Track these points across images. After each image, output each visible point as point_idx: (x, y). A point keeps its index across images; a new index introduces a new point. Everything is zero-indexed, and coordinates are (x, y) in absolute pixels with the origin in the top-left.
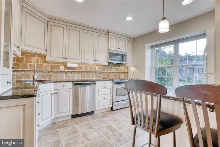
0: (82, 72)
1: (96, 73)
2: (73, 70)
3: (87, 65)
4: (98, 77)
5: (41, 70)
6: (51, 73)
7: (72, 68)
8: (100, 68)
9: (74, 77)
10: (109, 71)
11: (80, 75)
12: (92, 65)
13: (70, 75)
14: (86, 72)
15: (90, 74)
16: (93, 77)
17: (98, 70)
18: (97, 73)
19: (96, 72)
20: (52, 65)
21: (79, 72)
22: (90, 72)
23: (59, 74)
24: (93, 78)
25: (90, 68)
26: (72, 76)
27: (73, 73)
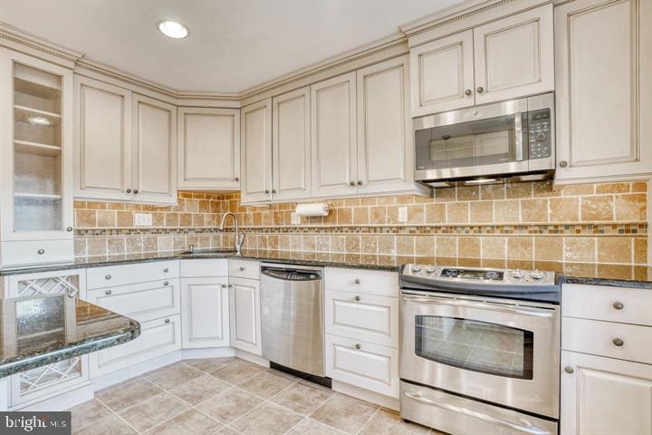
0: (350, 228)
1: (402, 232)
2: (323, 225)
3: (362, 204)
4: (409, 249)
5: (259, 227)
6: (276, 233)
7: (321, 217)
8: (421, 211)
9: (327, 246)
10: (469, 223)
11: (343, 239)
12: (383, 200)
13: (315, 238)
14: (361, 228)
15: (377, 237)
16: (389, 248)
17: (410, 217)
18: (406, 232)
19: (401, 228)
20: (276, 213)
21: (340, 229)
22: (375, 228)
23: (289, 236)
24: (389, 251)
25: (376, 215)
26: (321, 243)
27: (322, 232)
